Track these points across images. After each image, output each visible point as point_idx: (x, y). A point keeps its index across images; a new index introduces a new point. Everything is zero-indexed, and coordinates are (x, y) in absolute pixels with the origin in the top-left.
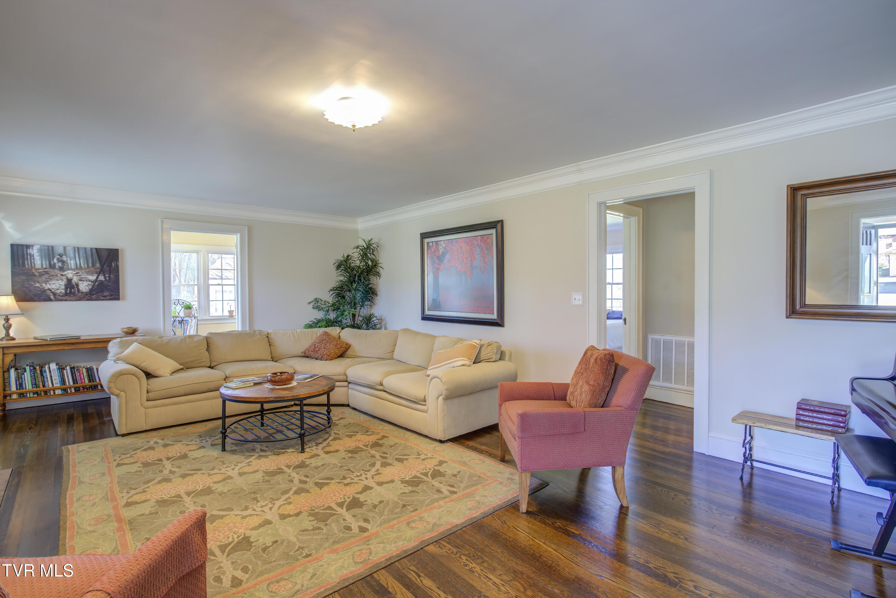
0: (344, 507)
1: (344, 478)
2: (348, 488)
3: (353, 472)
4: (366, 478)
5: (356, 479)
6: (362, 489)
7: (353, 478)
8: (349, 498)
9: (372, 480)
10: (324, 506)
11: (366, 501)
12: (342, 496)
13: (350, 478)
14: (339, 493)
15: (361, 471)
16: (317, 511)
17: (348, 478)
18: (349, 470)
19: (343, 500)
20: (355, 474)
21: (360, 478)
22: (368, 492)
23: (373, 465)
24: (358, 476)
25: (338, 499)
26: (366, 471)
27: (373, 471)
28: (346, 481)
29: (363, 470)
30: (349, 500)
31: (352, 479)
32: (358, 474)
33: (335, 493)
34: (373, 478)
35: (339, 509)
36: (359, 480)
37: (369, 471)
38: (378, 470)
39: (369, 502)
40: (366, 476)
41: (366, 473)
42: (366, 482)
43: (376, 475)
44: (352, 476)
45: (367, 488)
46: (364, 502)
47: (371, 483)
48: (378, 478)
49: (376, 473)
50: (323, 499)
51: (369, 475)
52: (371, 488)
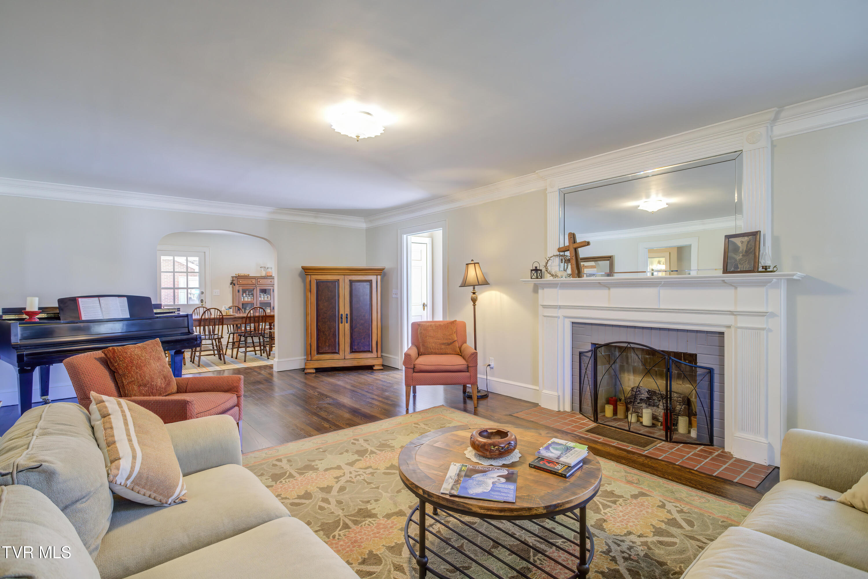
0: (369, 451)
1: (372, 474)
2: (368, 464)
3: (364, 480)
4: (351, 473)
5: (362, 473)
6: (356, 463)
7: (364, 474)
8: (367, 457)
9: (345, 471)
10: (385, 452)
11: (353, 455)
12: (372, 458)
13: (366, 473)
14: (376, 460)
15: (355, 481)
16: (389, 449)
17: (369, 474)
18: (369, 483)
19: (371, 455)
20: (362, 478)
21: (357, 474)
22: (351, 461)
23: (342, 489)
24: (359, 475)
25: (375, 456)
26: (350, 481)
27: (342, 482)
28: (370, 470)
29: (353, 482)
30: (367, 455)
31: (365, 472)
32: (358, 477)
33: (379, 460)
34: (344, 473)
35: (373, 449)
36: (357, 472)
37: (347, 481)
38: (337, 482)
39: (350, 454)
40: (351, 475)
41: (351, 479)
42: (352, 469)
43: (341, 476)
44: (365, 476)
45: (351, 464)
46: (355, 454)
47: (347, 469)
48: (338, 473)
49: (339, 479)
50: (388, 456)
51: (347, 477)
52: (347, 464)
